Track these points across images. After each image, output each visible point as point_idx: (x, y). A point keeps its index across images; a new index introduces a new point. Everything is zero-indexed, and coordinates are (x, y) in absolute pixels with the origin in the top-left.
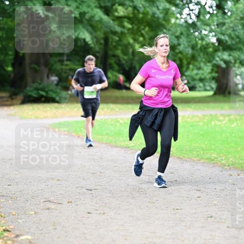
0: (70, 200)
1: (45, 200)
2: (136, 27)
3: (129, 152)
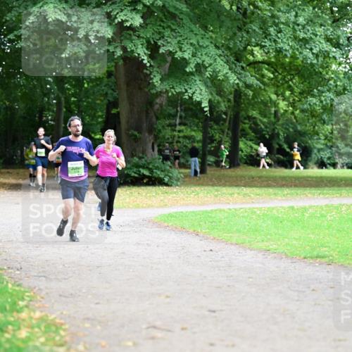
0: (185, 326)
1: (149, 325)
3: (269, 257)
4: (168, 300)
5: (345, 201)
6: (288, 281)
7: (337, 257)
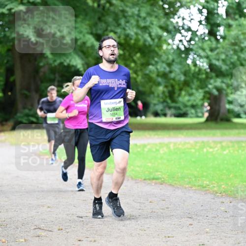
0: (61, 228)
1: (36, 227)
2: (127, 54)
4: (49, 209)
5: (173, 140)
6: (133, 196)
7: (167, 179)
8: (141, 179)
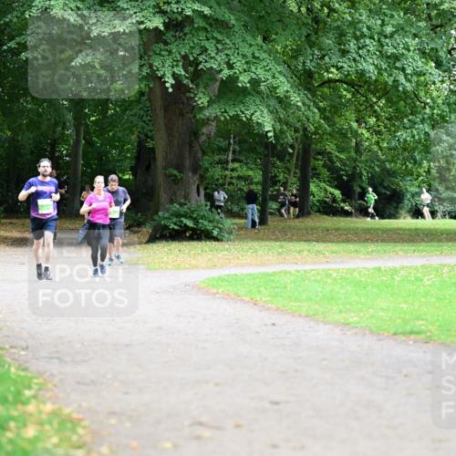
0: (240, 423)
3: (349, 333)
4: (218, 388)
6: (373, 364)
7: (437, 333)
8: (388, 332)
